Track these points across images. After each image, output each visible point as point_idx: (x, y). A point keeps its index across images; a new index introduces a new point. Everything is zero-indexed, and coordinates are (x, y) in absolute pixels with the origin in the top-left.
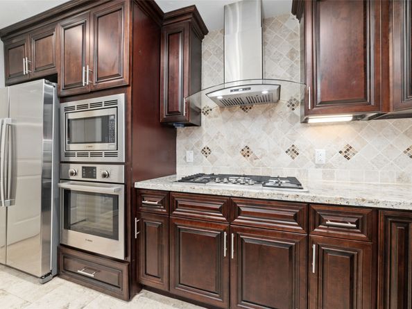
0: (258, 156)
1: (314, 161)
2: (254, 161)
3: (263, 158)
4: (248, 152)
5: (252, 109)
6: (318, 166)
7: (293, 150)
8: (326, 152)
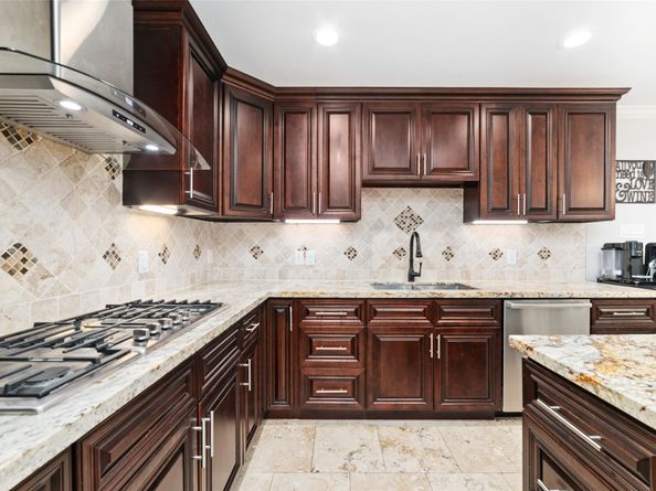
0: (51, 269)
1: (138, 271)
2: (41, 283)
3: (64, 272)
4: (24, 260)
5: (32, 147)
6: (142, 277)
7: (114, 252)
8: (150, 254)
